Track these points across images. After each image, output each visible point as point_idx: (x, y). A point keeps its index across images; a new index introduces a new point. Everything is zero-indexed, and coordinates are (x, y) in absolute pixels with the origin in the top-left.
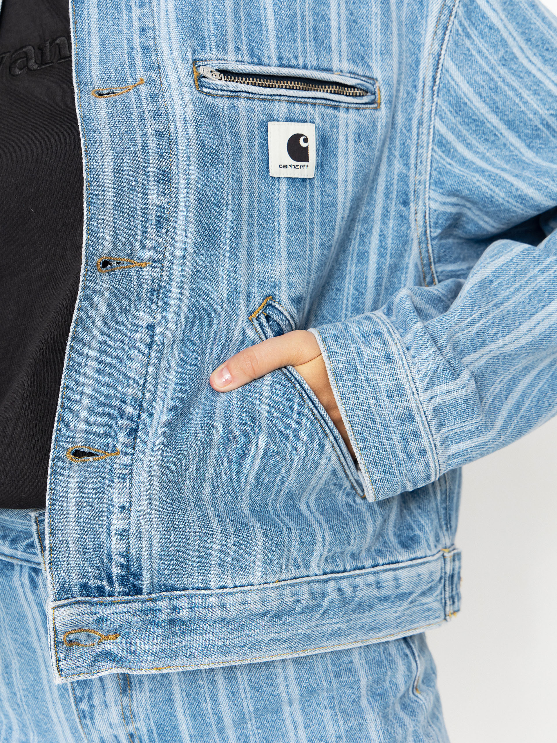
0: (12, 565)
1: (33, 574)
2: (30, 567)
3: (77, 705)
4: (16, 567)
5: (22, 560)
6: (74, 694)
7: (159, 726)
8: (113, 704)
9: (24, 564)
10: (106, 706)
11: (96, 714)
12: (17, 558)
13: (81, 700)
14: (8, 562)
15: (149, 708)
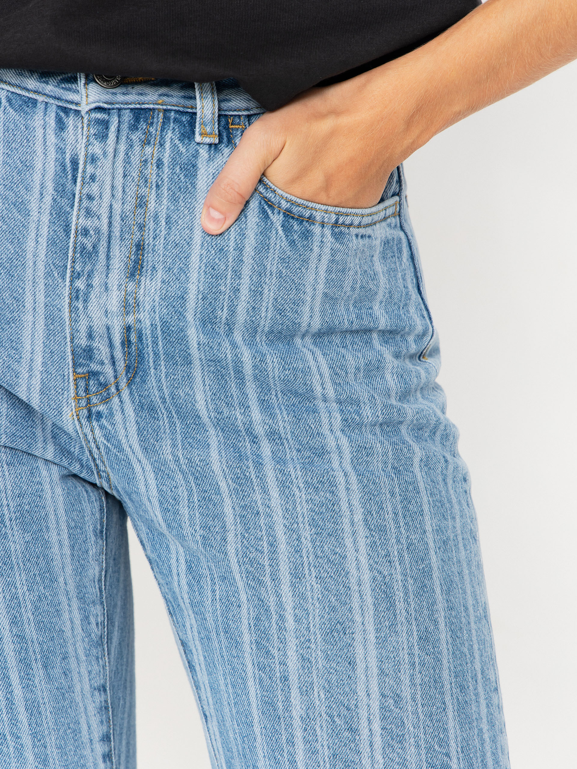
0: (35, 102)
1: (62, 114)
2: (58, 107)
3: (72, 281)
4: (38, 105)
5: (51, 96)
6: (73, 267)
7: (164, 323)
8: (115, 287)
9: (51, 101)
10: (107, 289)
11: (92, 296)
12: (45, 94)
13: (79, 276)
14: (30, 98)
15: (157, 299)
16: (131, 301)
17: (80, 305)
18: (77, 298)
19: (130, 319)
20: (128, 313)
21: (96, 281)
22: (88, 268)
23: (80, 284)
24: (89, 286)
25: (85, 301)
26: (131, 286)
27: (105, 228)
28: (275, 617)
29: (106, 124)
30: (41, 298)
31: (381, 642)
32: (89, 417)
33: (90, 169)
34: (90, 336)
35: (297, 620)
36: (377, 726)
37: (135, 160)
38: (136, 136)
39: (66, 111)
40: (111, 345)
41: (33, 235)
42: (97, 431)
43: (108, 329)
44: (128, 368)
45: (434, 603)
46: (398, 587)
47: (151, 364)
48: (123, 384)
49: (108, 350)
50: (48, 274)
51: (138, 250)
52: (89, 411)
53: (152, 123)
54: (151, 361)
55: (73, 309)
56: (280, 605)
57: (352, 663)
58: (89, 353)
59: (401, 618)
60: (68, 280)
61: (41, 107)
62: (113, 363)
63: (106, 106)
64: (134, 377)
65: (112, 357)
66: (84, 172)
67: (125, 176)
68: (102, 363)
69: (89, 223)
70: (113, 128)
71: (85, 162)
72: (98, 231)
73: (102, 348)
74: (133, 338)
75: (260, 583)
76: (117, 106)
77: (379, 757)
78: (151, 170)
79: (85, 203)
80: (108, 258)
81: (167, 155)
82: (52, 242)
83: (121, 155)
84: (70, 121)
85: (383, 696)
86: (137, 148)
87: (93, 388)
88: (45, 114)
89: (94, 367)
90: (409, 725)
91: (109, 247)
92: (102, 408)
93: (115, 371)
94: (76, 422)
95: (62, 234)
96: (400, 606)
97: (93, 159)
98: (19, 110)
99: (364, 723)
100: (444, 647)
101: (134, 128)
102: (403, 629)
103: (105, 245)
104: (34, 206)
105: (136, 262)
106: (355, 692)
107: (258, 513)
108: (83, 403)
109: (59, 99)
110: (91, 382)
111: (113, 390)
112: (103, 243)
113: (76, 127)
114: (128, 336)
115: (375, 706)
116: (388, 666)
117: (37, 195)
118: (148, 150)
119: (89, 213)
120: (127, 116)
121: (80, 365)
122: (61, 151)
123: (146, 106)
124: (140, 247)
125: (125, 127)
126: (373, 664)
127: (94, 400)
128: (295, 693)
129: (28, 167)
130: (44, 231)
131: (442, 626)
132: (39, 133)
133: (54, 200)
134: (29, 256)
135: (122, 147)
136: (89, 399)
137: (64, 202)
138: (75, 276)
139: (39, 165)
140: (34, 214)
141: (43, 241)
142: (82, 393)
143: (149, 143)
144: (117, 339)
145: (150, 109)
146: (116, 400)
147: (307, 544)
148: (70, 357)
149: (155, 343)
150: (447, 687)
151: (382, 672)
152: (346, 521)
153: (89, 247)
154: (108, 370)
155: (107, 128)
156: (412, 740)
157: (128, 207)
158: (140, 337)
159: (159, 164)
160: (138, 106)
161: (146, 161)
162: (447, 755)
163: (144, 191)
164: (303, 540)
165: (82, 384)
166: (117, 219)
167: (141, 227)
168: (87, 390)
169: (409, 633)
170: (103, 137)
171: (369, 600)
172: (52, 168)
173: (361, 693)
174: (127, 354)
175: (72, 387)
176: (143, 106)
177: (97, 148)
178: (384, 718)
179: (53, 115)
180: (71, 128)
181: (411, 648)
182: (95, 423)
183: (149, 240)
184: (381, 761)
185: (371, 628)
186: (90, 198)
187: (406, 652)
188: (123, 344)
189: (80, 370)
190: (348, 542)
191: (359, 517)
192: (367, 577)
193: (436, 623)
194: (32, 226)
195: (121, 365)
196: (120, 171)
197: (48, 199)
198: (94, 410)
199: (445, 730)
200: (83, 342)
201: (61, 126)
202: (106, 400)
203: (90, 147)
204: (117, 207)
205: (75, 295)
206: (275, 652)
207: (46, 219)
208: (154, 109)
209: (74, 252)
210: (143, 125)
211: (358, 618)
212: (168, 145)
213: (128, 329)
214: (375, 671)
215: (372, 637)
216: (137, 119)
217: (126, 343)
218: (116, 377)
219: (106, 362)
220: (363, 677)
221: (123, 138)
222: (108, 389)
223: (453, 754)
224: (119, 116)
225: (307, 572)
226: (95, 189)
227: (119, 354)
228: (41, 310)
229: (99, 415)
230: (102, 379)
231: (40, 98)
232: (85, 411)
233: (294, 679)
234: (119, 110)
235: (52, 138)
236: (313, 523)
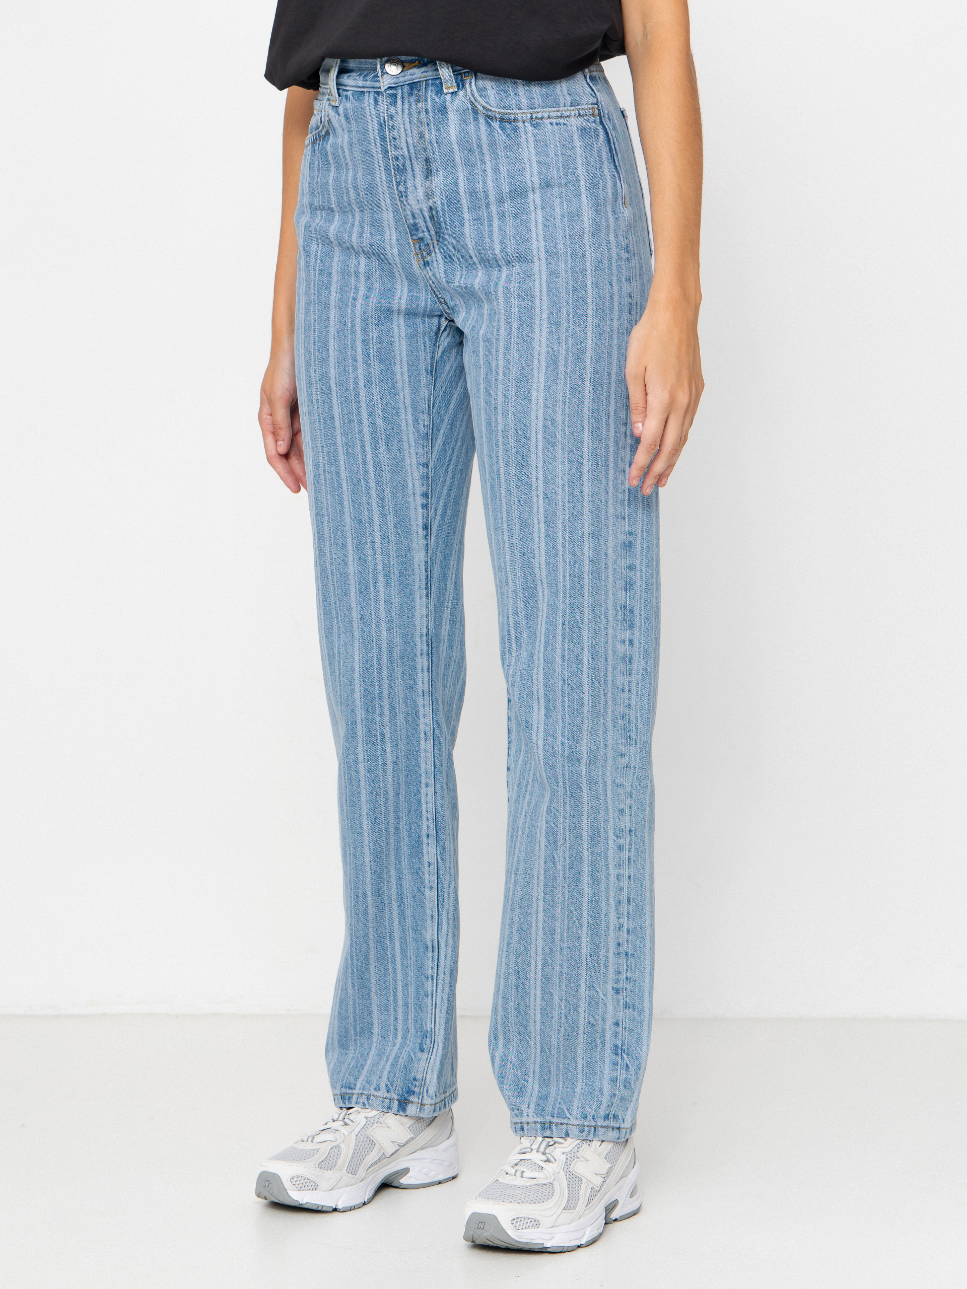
16: (429, 192)
17: (404, 199)
18: (402, 196)
19: (431, 203)
20: (429, 199)
21: (409, 184)
22: (403, 177)
23: (401, 188)
24: (406, 188)
25: (406, 197)
26: (428, 184)
27: (406, 154)
28: (494, 373)
29: (395, 95)
30: (388, 201)
31: (548, 388)
32: (424, 265)
33: (391, 123)
34: (414, 217)
37: (414, 112)
38: (412, 99)
39: (378, 93)
40: (425, 222)
41: (377, 167)
43: (421, 210)
44: (435, 233)
45: (584, 369)
46: (562, 357)
47: (445, 228)
48: (435, 243)
50: (389, 187)
51: (426, 163)
52: (424, 261)
53: (420, 91)
54: (445, 226)
55: (402, 203)
56: (497, 365)
57: (530, 400)
58: (415, 227)
59: (561, 376)
60: (395, 186)
61: (366, 95)
62: (428, 231)
63: (393, 85)
64: (439, 238)
65: (427, 227)
66: (389, 125)
67: (410, 122)
68: (423, 232)
69: (398, 153)
70: (399, 97)
71: (388, 119)
72: (403, 156)
73: (421, 222)
74: (435, 213)
76: (400, 84)
77: (540, 454)
78: (423, 115)
79: (393, 142)
80: (413, 170)
81: (429, 106)
82: (386, 168)
83: (406, 111)
84: (380, 99)
85: (545, 419)
86: (414, 106)
87: (423, 248)
88: (368, 98)
89: (420, 235)
90: (559, 437)
91: (411, 164)
92: (428, 259)
93: (430, 236)
94: (420, 268)
96: (561, 368)
97: (392, 117)
98: (358, 99)
99: (534, 434)
100: (587, 395)
101: (411, 94)
102: (561, 382)
104: (373, 151)
105: (427, 169)
106: (530, 417)
107: (495, 313)
108: (420, 257)
109: (373, 88)
110: (421, 244)
111: (431, 247)
112: (408, 162)
114: (432, 213)
115: (540, 426)
116: (549, 403)
117: (373, 144)
118: (420, 105)
119: (396, 147)
120: (406, 88)
121: (413, 236)
122: (378, 117)
123: (415, 81)
124: (427, 160)
125: (406, 95)
126: (541, 400)
127: (425, 255)
128: (500, 416)
129: (366, 130)
130: (382, 163)
132: (368, 110)
133: (381, 145)
134: (378, 179)
135: (406, 107)
136: (422, 254)
137: (385, 144)
138: (398, 184)
139: (371, 128)
140: (375, 155)
141: (382, 169)
142: (418, 251)
143: (420, 101)
144: (427, 215)
145: (417, 82)
146: (433, 253)
148: (408, 231)
149: (444, 214)
150: (586, 417)
151: (545, 406)
153: (401, 166)
154: (427, 235)
155: (396, 98)
156: (560, 446)
157: (416, 139)
159: (427, 112)
160: (410, 82)
161: (419, 112)
162: (581, 456)
163: (421, 129)
165: (417, 245)
166: (411, 148)
167: (425, 150)
168: (420, 249)
169: (565, 384)
170: (394, 103)
171: (544, 364)
172: (376, 127)
173: (533, 418)
174: (434, 224)
175: (413, 248)
176: (414, 81)
177: (392, 111)
178: (545, 432)
179: (372, 98)
180: (381, 102)
181: (564, 393)
182: (428, 268)
183: (431, 156)
184: (542, 456)
185: (542, 380)
186: (395, 138)
187: (561, 395)
188: (430, 218)
189: (414, 238)
190: (537, 330)
192: (544, 352)
194: (376, 162)
195: (432, 232)
196: (407, 120)
197: (379, 146)
198: (426, 261)
199: (581, 442)
200: (411, 221)
201: (376, 102)
202: (429, 254)
203: (389, 111)
204: (410, 140)
206: (493, 393)
207: (380, 156)
208: (420, 82)
209: (394, 171)
210: (414, 92)
211: (536, 375)
212: (429, 100)
213: (431, 208)
214: (542, 405)
215: (542, 385)
216: (412, 89)
217: (432, 217)
218: (431, 239)
219: (425, 230)
220: (535, 408)
221: (406, 101)
222: (429, 247)
223: (585, 456)
224: (402, 90)
225: (512, 346)
226: (395, 133)
227: (430, 225)
228: (390, 208)
229: (428, 263)
231: (366, 90)
232: (422, 261)
234: (401, 86)
235: (373, 110)
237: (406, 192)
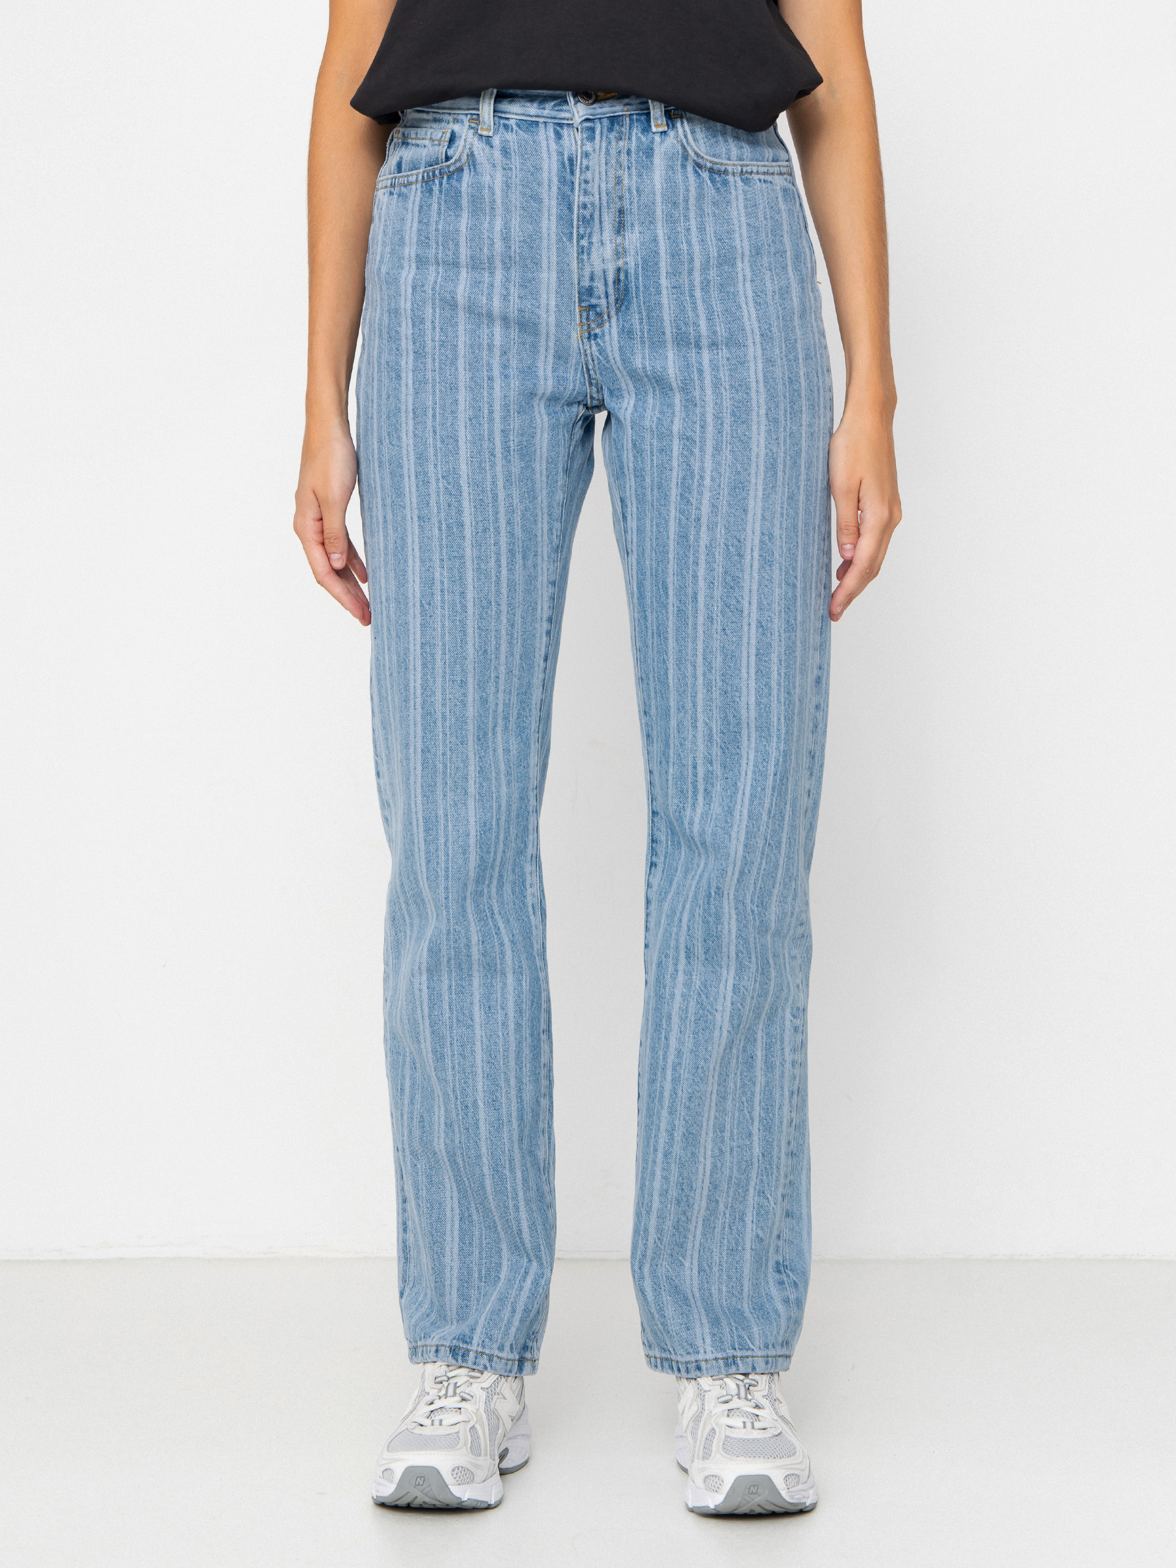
16: (620, 250)
17: (585, 257)
18: (583, 252)
19: (620, 263)
20: (619, 258)
21: (595, 239)
22: (588, 230)
23: (584, 243)
24: (591, 243)
25: (589, 254)
26: (619, 240)
27: (597, 202)
28: (697, 477)
29: (592, 130)
30: (554, 259)
31: (766, 497)
32: (589, 338)
33: (585, 162)
34: (592, 279)
35: (713, 479)
36: (756, 554)
37: (613, 152)
38: (612, 136)
39: (561, 125)
40: (606, 284)
41: (546, 215)
42: (594, 348)
43: (604, 272)
44: (617, 300)
45: (799, 475)
46: (780, 460)
47: (634, 295)
48: (613, 313)
49: (603, 288)
50: (559, 241)
51: (620, 214)
52: (589, 333)
53: (622, 125)
54: (634, 292)
55: (580, 261)
56: (702, 469)
57: (745, 511)
58: (590, 291)
59: (779, 483)
60: (575, 241)
61: (542, 126)
62: (607, 297)
63: (591, 117)
64: (621, 307)
65: (606, 293)
66: (581, 164)
67: (606, 164)
68: (599, 298)
69: (587, 200)
70: (598, 132)
71: (582, 157)
72: (593, 204)
73: (600, 286)
74: (622, 277)
75: (692, 453)
76: (598, 116)
77: (755, 575)
78: (624, 157)
79: (583, 185)
80: (601, 222)
81: (634, 145)
82: (560, 218)
83: (604, 150)
84: (565, 132)
85: (763, 533)
86: (614, 143)
87: (592, 318)
88: (546, 131)
89: (593, 301)
90: (776, 555)
91: (600, 215)
92: (597, 331)
93: (608, 303)
94: (580, 342)
95: (566, 212)
96: (780, 474)
97: (587, 155)
98: (527, 131)
99: (749, 550)
100: (801, 505)
101: (610, 130)
102: (779, 490)
103: (598, 213)
104: (545, 196)
105: (620, 223)
106: (745, 530)
107: (696, 405)
108: (585, 328)
109: (554, 118)
110: (591, 313)
111: (606, 317)
112: (597, 214)
113: (569, 135)
114: (619, 276)
115: (757, 541)
116: (768, 514)
117: (546, 187)
118: (621, 143)
119: (586, 193)
120: (606, 122)
121: (583, 301)
122: (561, 154)
123: (617, 114)
124: (621, 212)
125: (605, 130)
126: (759, 512)
127: (593, 326)
128: (704, 529)
129: (538, 169)
130: (554, 211)
131: (802, 491)
132: (544, 144)
133: (559, 189)
134: (544, 230)
135: (604, 144)
136: (589, 325)
137: (566, 189)
138: (580, 237)
139: (545, 167)
140: (546, 201)
141: (554, 218)
142: (584, 321)
143: (621, 139)
144: (611, 278)
145: (619, 116)
146: (607, 325)
147: (727, 427)
148: (577, 296)
149: (637, 278)
150: (800, 532)
151: (763, 518)
152: (754, 413)
153: (588, 217)
154: (603, 302)
155: (594, 132)
156: (777, 565)
157: (611, 185)
158: (626, 276)
159: (629, 152)
160: (612, 115)
161: (620, 152)
162: (796, 577)
163: (619, 172)
164: (725, 425)
165: (584, 314)
166: (604, 194)
167: (621, 198)
168: (588, 319)
169: (783, 492)
170: (592, 138)
171: (762, 468)
172: (555, 166)
173: (749, 532)
174: (617, 290)
175: (578, 316)
176: (615, 114)
177: (588, 147)
178: (761, 549)
179: (552, 130)
180: (566, 137)
181: (782, 503)
182: (593, 342)
183: (627, 206)
184: (757, 577)
185: (760, 488)
186: (586, 182)
187: (779, 505)
188: (614, 282)
189: (583, 304)
190: (754, 428)
191: (763, 411)
192: (762, 454)
193: (799, 488)
194: (545, 210)
195: (612, 299)
196: (603, 161)
197: (555, 189)
198: (592, 333)
199: (796, 561)
200: (586, 283)
201: (559, 136)
202: (600, 325)
203: (584, 147)
204: (603, 186)
205: (581, 251)
206: (694, 501)
207: (554, 203)
208: (622, 115)
209: (578, 221)
210: (616, 127)
211: (753, 481)
212: (634, 138)
213: (619, 270)
214: (760, 517)
215: (760, 494)
216: (612, 124)
217: (617, 281)
218: (608, 308)
219: (602, 296)
220: (751, 520)
221: (604, 138)
222: (602, 317)
223: (799, 578)
224: (601, 123)
225: (724, 447)
226: (589, 175)
227: (611, 290)
228: (554, 267)
229: (596, 336)
230: (598, 309)
231: (541, 120)
232: (586, 334)
233: (704, 520)
234: (600, 119)
235: (553, 146)
236: (733, 414)
237: (589, 249)
